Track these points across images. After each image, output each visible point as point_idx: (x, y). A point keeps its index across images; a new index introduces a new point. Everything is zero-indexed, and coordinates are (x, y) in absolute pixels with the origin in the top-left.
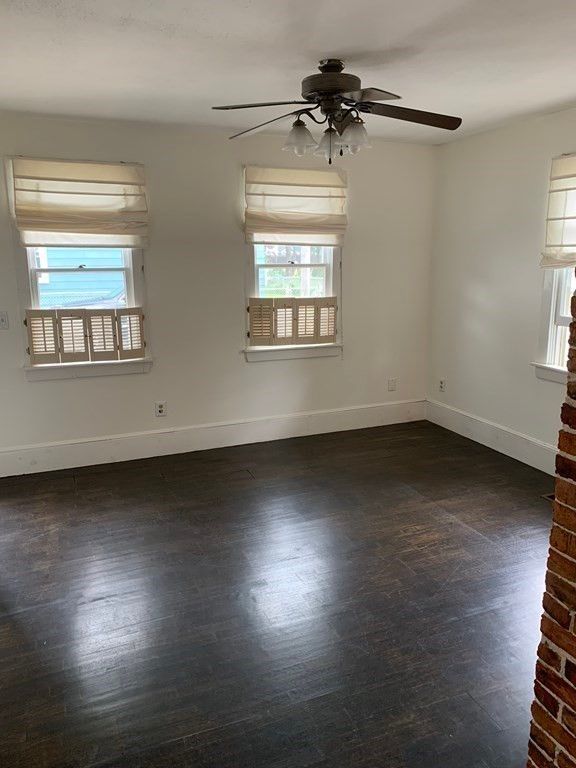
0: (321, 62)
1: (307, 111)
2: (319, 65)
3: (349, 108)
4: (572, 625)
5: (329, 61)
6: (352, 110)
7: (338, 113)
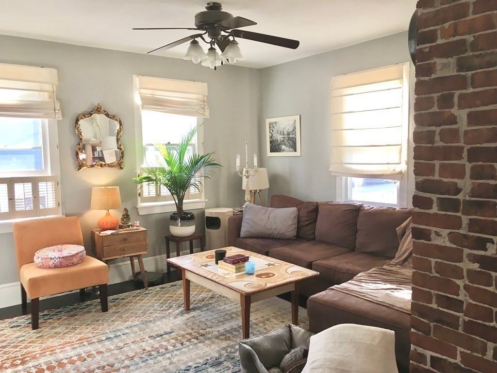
0: (208, 4)
1: (200, 36)
2: (206, 5)
3: (227, 34)
4: (432, 332)
5: (214, 3)
6: (229, 36)
7: (220, 37)
